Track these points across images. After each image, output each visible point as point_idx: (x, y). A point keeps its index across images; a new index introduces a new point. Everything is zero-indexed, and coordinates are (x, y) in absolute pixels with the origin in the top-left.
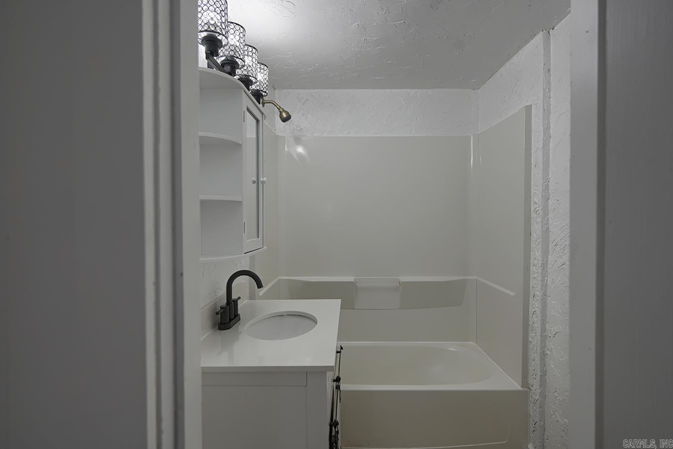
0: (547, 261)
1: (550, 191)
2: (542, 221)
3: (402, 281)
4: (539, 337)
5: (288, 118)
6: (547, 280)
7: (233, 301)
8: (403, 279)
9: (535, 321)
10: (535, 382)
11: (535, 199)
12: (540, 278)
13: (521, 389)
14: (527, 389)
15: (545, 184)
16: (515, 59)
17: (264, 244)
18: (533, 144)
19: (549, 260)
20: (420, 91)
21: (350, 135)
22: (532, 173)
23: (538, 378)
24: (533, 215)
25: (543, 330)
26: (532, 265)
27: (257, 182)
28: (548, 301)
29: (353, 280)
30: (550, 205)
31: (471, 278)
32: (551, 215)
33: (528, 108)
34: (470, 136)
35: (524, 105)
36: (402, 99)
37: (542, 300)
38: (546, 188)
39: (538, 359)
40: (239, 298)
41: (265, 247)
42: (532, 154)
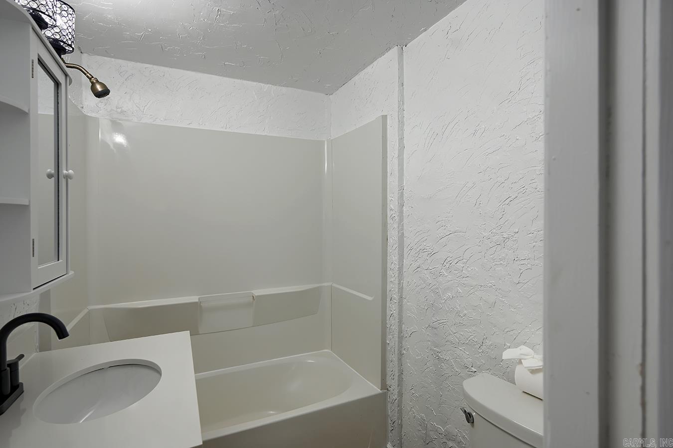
0: (403, 264)
1: (404, 198)
2: (398, 227)
3: (256, 295)
4: (397, 339)
5: (105, 93)
6: (403, 283)
7: (9, 365)
8: (257, 292)
9: (393, 323)
10: (393, 383)
11: (391, 206)
12: (397, 282)
13: (381, 391)
14: (385, 391)
15: (400, 191)
16: (369, 69)
17: (69, 268)
18: (388, 153)
19: (404, 264)
20: (274, 87)
21: (191, 126)
22: (388, 181)
23: (396, 378)
24: (389, 221)
25: (400, 332)
26: (388, 269)
27: (57, 176)
28: (404, 303)
29: (197, 300)
30: (404, 212)
31: (326, 284)
32: (405, 221)
33: (384, 118)
34: (324, 141)
35: (381, 115)
36: (254, 93)
37: (399, 303)
38: (401, 196)
39: (395, 359)
40: (22, 356)
41: (71, 273)
42: (388, 163)
